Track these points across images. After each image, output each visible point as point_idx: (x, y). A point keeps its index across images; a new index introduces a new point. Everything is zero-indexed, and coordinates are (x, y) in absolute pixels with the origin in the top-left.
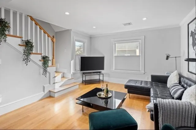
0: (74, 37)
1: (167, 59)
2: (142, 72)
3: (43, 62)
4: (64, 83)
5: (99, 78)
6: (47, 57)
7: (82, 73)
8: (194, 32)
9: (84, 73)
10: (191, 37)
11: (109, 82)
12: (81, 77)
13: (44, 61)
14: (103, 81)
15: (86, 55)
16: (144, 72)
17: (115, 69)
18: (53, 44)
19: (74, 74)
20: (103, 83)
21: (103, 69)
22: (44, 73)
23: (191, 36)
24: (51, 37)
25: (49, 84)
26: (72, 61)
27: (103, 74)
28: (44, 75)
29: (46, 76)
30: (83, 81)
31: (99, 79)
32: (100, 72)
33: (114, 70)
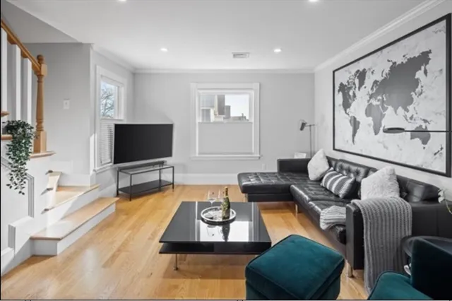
0: (98, 67)
1: (302, 129)
2: (255, 155)
3: (10, 143)
4: (75, 203)
5: (158, 179)
6: (23, 125)
7: (115, 168)
8: (346, 86)
9: (121, 170)
10: (341, 93)
11: (185, 183)
12: (114, 180)
13: (14, 138)
14: (173, 184)
15: (123, 119)
16: (258, 155)
17: (200, 154)
18: (39, 82)
19: (97, 174)
20: (173, 188)
21: (169, 154)
22: (15, 180)
23: (339, 91)
24: (32, 59)
25: (29, 218)
26: (93, 136)
27: (173, 167)
28: (14, 187)
29: (23, 191)
30: (118, 190)
31: (160, 180)
32: (162, 163)
33: (197, 155)
